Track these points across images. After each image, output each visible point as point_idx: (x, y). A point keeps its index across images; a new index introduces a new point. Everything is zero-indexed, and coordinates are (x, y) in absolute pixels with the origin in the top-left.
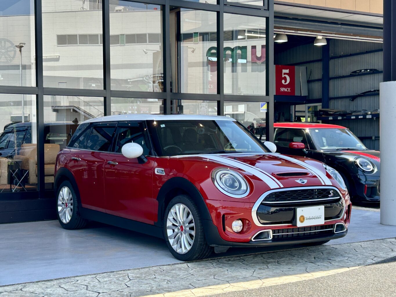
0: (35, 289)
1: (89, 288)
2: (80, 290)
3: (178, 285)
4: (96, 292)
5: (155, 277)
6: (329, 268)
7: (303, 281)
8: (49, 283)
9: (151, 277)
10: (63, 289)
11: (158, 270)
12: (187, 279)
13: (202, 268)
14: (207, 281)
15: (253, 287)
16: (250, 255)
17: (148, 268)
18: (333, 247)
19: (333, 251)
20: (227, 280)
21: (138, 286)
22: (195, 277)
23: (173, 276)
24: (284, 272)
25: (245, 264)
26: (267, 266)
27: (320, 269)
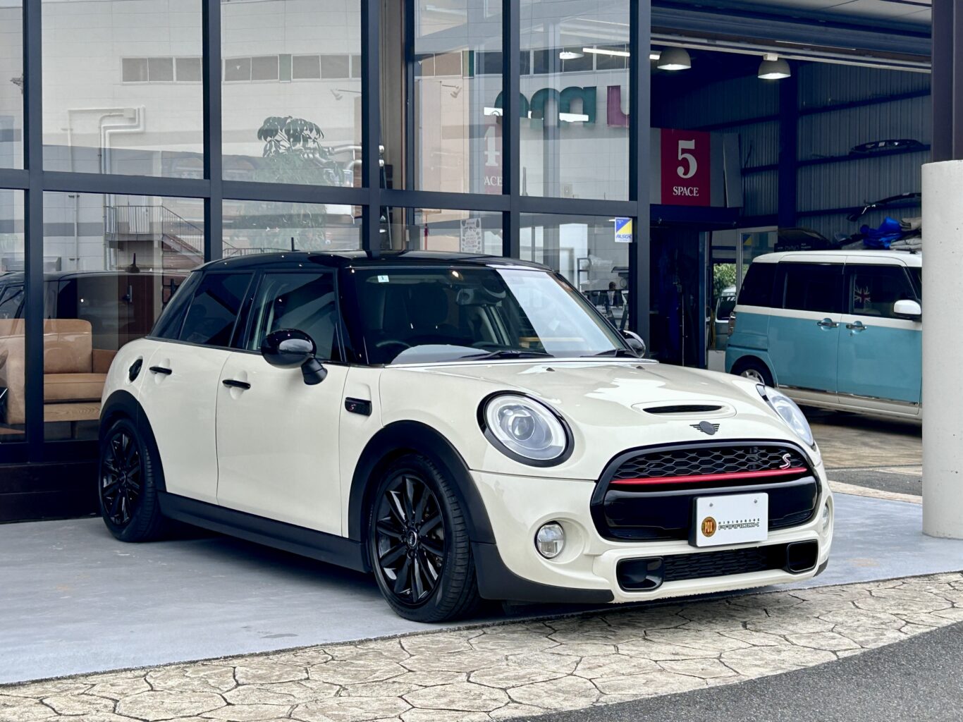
1: (121, 709)
3: (365, 700)
5: (307, 676)
6: (784, 654)
7: (710, 689)
8: (13, 692)
9: (294, 677)
10: (48, 709)
11: (317, 658)
12: (394, 682)
13: (440, 651)
14: (448, 689)
15: (572, 706)
16: (573, 616)
17: (293, 650)
18: (797, 595)
19: (795, 606)
20: (504, 686)
21: (257, 701)
22: (417, 678)
23: (356, 674)
24: (662, 664)
25: (558, 640)
26: (615, 646)
27: (758, 657)
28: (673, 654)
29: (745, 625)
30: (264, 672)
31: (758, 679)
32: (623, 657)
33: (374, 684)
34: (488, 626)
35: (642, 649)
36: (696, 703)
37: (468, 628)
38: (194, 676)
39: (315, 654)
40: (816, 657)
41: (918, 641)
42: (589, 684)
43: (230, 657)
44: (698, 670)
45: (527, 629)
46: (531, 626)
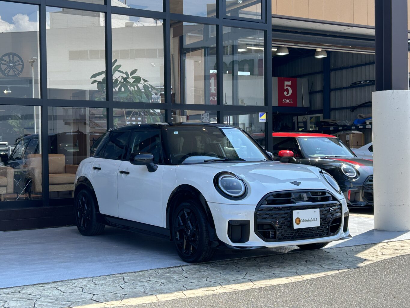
0: (32, 291)
1: (85, 290)
2: (76, 292)
3: (170, 287)
4: (91, 294)
5: (149, 279)
6: (320, 271)
7: (292, 283)
8: (47, 286)
9: (145, 280)
10: (59, 291)
11: (153, 273)
12: (180, 281)
13: (196, 271)
14: (199, 283)
15: (243, 288)
16: (244, 259)
17: (144, 271)
19: (325, 254)
20: (219, 282)
21: (132, 288)
22: (188, 279)
23: (166, 278)
24: (275, 274)
25: (239, 267)
26: (259, 268)
27: (310, 272)
28: (280, 271)
29: (306, 261)
30: (134, 278)
31: (310, 279)
32: (262, 272)
33: (173, 281)
34: (213, 262)
35: (269, 269)
36: (288, 287)
37: (206, 263)
38: (109, 280)
39: (152, 272)
41: (369, 266)
42: (250, 281)
43: (122, 273)
45: (228, 263)
46: (229, 262)
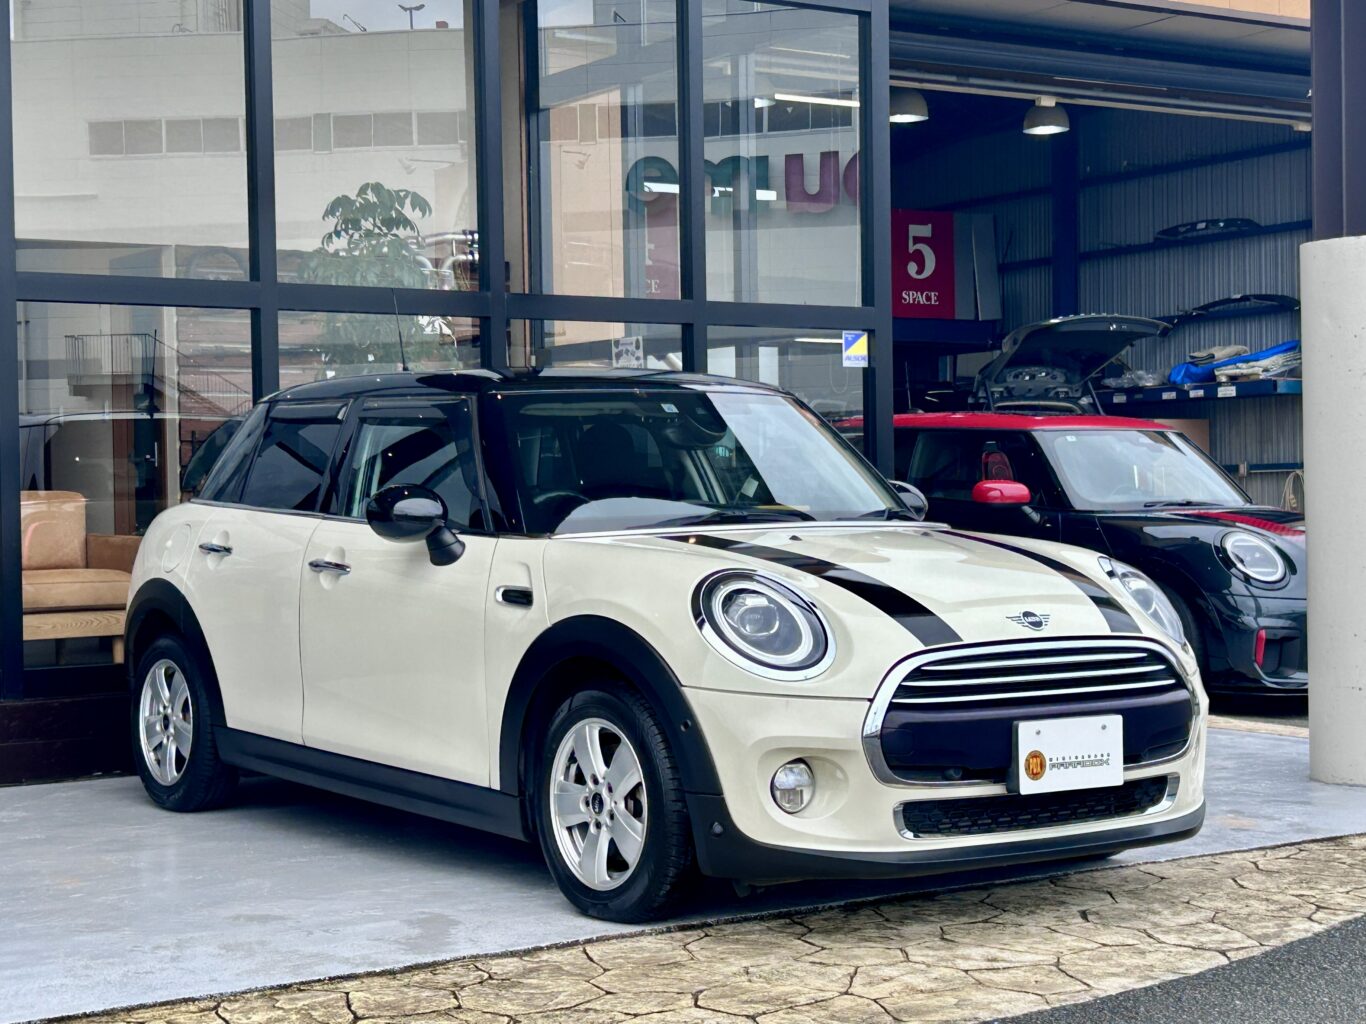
5: (456, 1002)
6: (1148, 956)
7: (1052, 1010)
13: (646, 962)
16: (831, 908)
17: (428, 966)
18: (1150, 871)
19: (1152, 886)
20: (751, 1012)
22: (621, 1003)
23: (529, 999)
24: (977, 975)
25: (817, 943)
26: (901, 950)
27: (1113, 962)
28: (989, 960)
29: (1084, 915)
30: (392, 998)
31: (1121, 994)
32: (917, 966)
33: (558, 1013)
34: (710, 925)
35: (943, 953)
37: (682, 929)
38: (287, 1007)
39: (462, 971)
40: (1198, 960)
41: (1341, 934)
42: (875, 1007)
43: (339, 977)
44: (1029, 982)
45: (769, 928)
46: (773, 924)
